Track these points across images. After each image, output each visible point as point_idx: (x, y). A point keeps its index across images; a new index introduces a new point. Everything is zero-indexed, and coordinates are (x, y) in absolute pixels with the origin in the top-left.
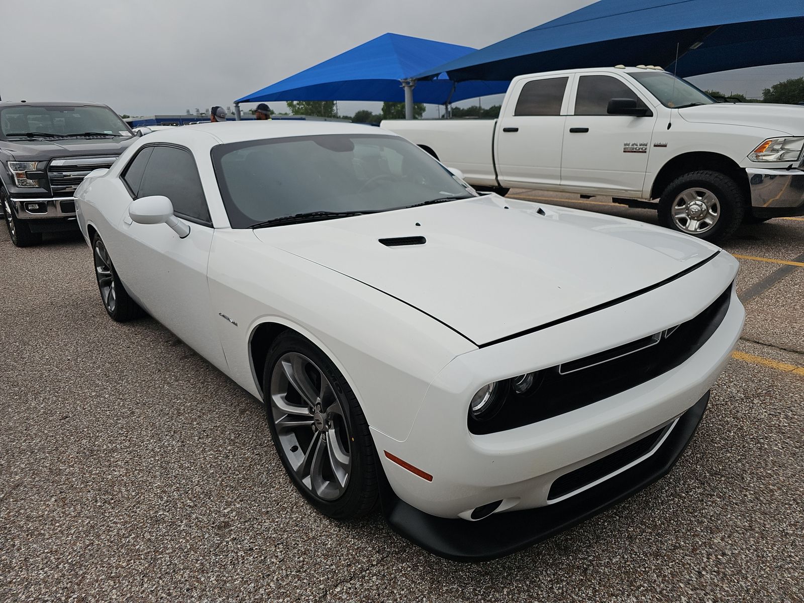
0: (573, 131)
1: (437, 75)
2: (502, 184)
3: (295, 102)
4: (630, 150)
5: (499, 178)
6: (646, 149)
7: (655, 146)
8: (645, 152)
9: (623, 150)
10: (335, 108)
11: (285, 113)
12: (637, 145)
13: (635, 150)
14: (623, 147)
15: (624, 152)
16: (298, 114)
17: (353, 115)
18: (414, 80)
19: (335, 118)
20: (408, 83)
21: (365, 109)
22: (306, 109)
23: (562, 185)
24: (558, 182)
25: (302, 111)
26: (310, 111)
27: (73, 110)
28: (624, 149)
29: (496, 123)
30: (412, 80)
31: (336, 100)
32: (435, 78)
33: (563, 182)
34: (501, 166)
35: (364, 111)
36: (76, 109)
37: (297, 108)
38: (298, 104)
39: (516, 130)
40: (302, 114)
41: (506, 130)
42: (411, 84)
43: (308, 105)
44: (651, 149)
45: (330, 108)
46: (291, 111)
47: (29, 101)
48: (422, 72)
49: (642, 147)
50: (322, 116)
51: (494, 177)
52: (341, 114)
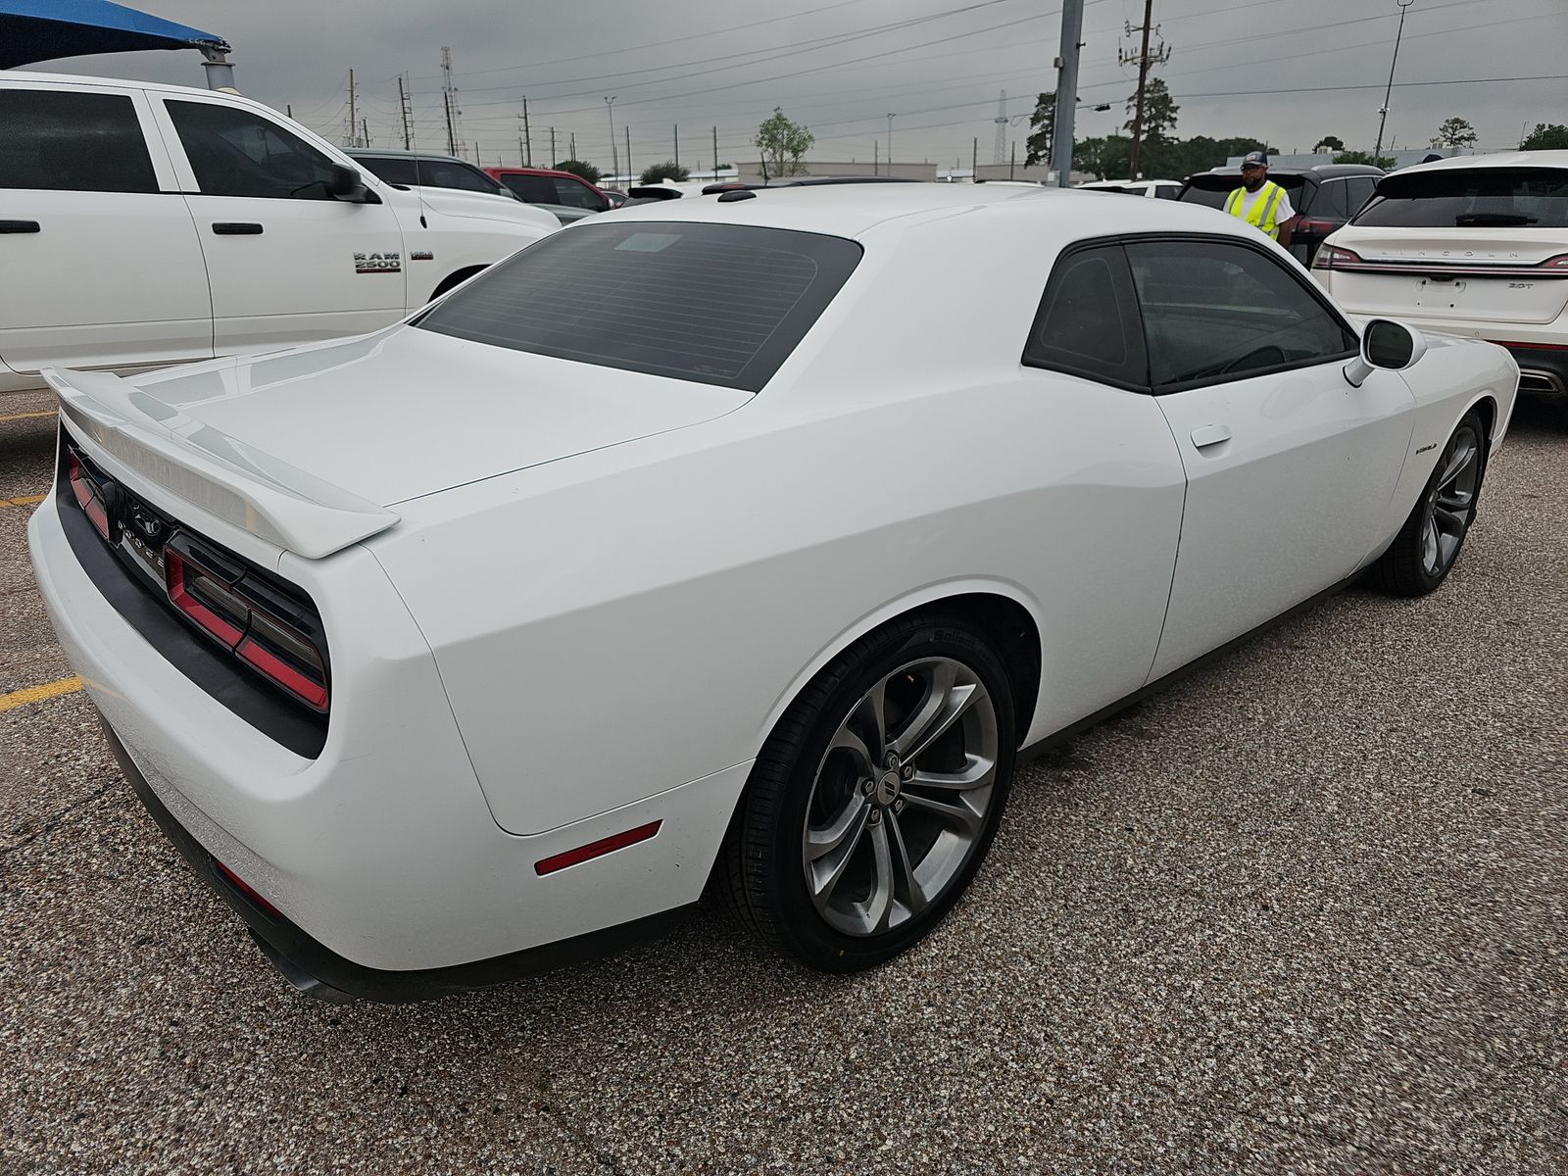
0: (221, 229)
4: (366, 267)
6: (398, 265)
7: (414, 258)
8: (399, 270)
9: (355, 269)
12: (379, 258)
13: (377, 267)
14: (353, 264)
15: (358, 272)
24: (206, 353)
28: (357, 266)
44: (405, 262)
49: (388, 261)
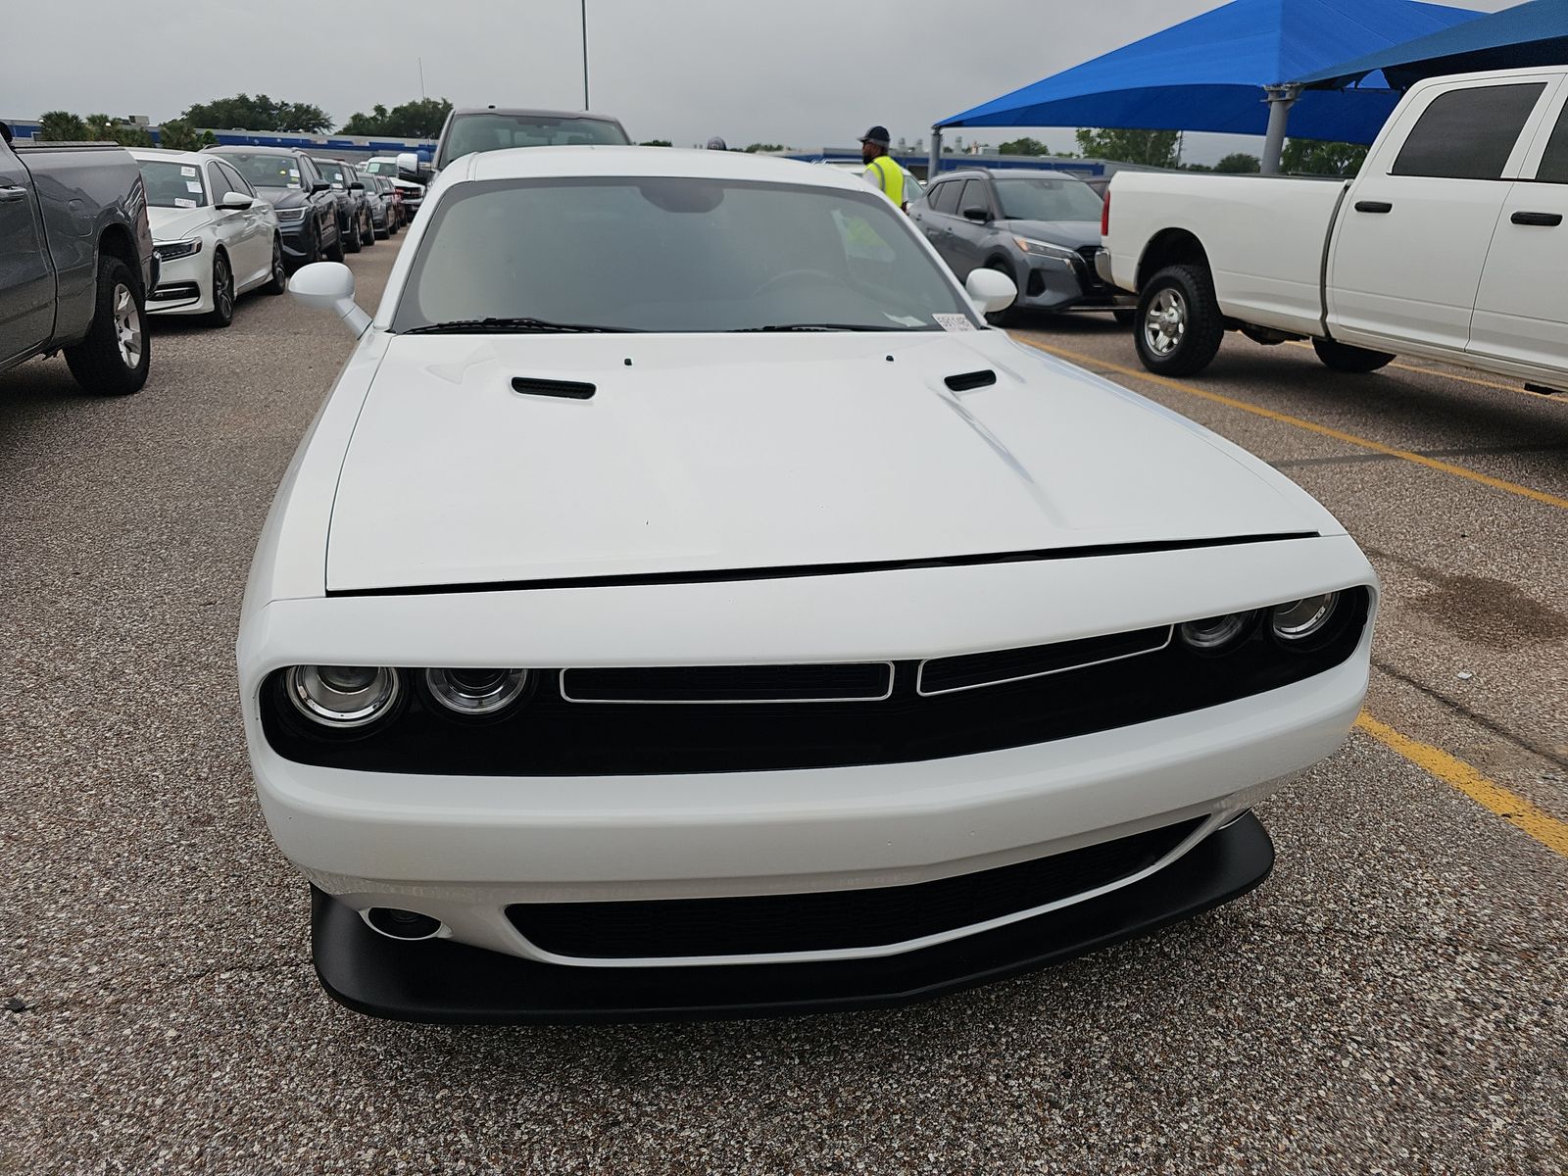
0: (1520, 219)
1: (1359, 77)
2: (1333, 336)
3: (1094, 132)
5: (1329, 319)
10: (1176, 147)
11: (1068, 153)
16: (1093, 157)
17: (1214, 163)
18: (1298, 88)
19: (1175, 167)
20: (1281, 94)
21: (1245, 152)
22: (1113, 146)
23: (1470, 352)
24: (1460, 343)
25: (1104, 150)
26: (1120, 151)
27: (557, 124)
29: (1347, 188)
30: (1291, 88)
31: (1182, 130)
32: (1352, 85)
33: (1473, 346)
34: (1335, 290)
35: (1240, 156)
36: (564, 123)
37: (1095, 144)
38: (1099, 136)
39: (1385, 208)
40: (1103, 156)
41: (1362, 207)
42: (1287, 97)
43: (1120, 138)
45: (1166, 148)
46: (1082, 150)
47: (500, 106)
48: (1325, 68)
50: (1144, 162)
51: (1318, 315)
52: (1186, 159)
